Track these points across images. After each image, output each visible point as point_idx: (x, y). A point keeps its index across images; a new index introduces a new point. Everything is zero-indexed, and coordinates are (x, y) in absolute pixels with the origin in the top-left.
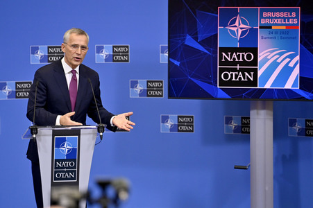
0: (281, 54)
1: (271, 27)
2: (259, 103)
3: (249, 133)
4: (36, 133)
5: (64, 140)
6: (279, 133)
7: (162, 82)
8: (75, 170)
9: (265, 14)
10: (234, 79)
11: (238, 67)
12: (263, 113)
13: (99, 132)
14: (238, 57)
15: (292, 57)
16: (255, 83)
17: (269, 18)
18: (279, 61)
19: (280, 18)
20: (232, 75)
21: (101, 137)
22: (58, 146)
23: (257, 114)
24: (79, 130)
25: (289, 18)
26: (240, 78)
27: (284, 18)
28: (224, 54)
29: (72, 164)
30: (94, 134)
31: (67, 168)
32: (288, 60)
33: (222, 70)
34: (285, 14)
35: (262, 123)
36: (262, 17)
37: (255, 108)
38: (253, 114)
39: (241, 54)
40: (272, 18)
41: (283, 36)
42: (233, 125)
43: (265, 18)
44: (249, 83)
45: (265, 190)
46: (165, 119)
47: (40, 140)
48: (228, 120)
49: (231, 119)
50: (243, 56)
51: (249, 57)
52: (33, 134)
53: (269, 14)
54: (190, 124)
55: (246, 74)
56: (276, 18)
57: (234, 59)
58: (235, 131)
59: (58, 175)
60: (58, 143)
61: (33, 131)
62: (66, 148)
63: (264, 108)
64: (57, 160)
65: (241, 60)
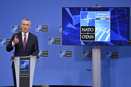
0: (103, 29)
1: (100, 19)
2: (96, 47)
3: (92, 57)
4: (14, 59)
5: (24, 61)
6: (103, 57)
7: (60, 39)
8: (28, 72)
9: (97, 14)
10: (86, 38)
11: (88, 33)
12: (97, 50)
13: (37, 58)
14: (88, 30)
15: (107, 30)
16: (94, 39)
17: (99, 15)
18: (103, 31)
19: (103, 15)
20: (86, 36)
21: (38, 60)
22: (22, 64)
23: (95, 50)
24: (30, 58)
25: (106, 16)
26: (89, 38)
27: (105, 16)
28: (83, 29)
29: (27, 70)
30: (35, 59)
31: (25, 72)
32: (106, 31)
33: (82, 35)
34: (105, 14)
35: (96, 54)
36: (96, 15)
37: (94, 48)
38: (93, 50)
39: (89, 29)
40: (100, 15)
41: (104, 22)
42: (86, 54)
43: (98, 16)
44: (92, 39)
45: (98, 78)
46: (61, 52)
47: (15, 62)
48: (84, 53)
49: (85, 52)
50: (90, 29)
51: (92, 30)
52: (12, 59)
53: (99, 14)
54: (70, 54)
55: (91, 36)
56: (102, 15)
57: (86, 30)
58: (87, 57)
59: (22, 74)
60: (22, 63)
61: (13, 58)
62: (25, 65)
63: (97, 48)
64: (21, 69)
65: (89, 31)
